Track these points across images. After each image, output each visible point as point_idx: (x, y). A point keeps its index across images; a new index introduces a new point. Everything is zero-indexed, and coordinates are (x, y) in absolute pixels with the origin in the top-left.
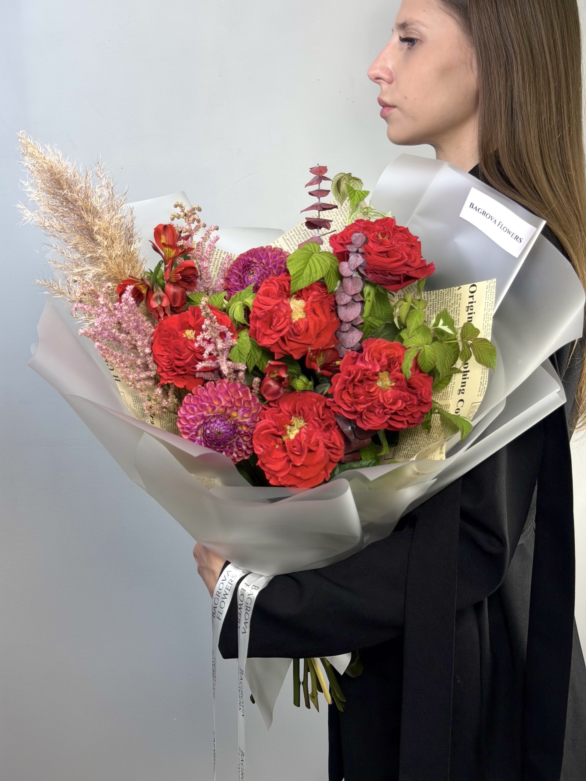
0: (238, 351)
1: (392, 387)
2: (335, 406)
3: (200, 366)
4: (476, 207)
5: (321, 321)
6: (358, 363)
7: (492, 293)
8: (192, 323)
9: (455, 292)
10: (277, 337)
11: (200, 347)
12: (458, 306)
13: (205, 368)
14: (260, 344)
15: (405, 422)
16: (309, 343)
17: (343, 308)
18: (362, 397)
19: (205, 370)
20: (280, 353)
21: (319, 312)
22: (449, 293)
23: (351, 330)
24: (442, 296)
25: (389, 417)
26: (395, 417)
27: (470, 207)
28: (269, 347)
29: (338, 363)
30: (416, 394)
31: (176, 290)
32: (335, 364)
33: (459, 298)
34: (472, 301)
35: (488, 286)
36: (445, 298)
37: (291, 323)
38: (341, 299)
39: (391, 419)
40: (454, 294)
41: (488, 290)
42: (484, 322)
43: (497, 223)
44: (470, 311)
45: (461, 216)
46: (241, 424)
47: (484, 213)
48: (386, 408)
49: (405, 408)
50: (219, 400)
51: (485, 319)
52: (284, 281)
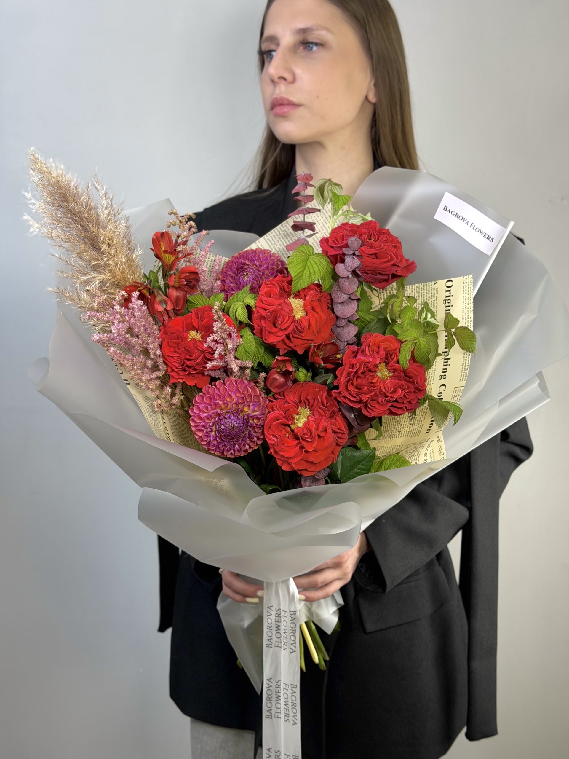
0: (243, 350)
1: (390, 377)
2: (341, 396)
3: (209, 365)
4: (450, 210)
5: (321, 318)
6: (358, 357)
7: (470, 288)
8: (196, 325)
9: (431, 286)
10: (283, 335)
11: (209, 347)
12: (435, 299)
13: (214, 366)
14: (266, 342)
15: (405, 408)
16: (312, 339)
17: (339, 305)
18: (366, 388)
19: (214, 368)
20: (284, 349)
21: (318, 310)
22: (425, 287)
23: (347, 325)
24: (418, 290)
25: (391, 404)
26: (395, 404)
27: (444, 209)
28: (276, 344)
29: (338, 356)
30: (413, 383)
31: (178, 294)
32: (336, 357)
33: (435, 292)
34: (449, 295)
35: (465, 282)
36: (420, 292)
37: (295, 322)
38: (338, 297)
39: (392, 406)
40: (430, 289)
41: (464, 285)
42: (464, 314)
43: (470, 224)
44: (447, 304)
45: (435, 217)
46: (253, 417)
47: (457, 215)
48: (388, 397)
49: (404, 396)
50: (230, 396)
51: (464, 312)
52: (283, 282)
